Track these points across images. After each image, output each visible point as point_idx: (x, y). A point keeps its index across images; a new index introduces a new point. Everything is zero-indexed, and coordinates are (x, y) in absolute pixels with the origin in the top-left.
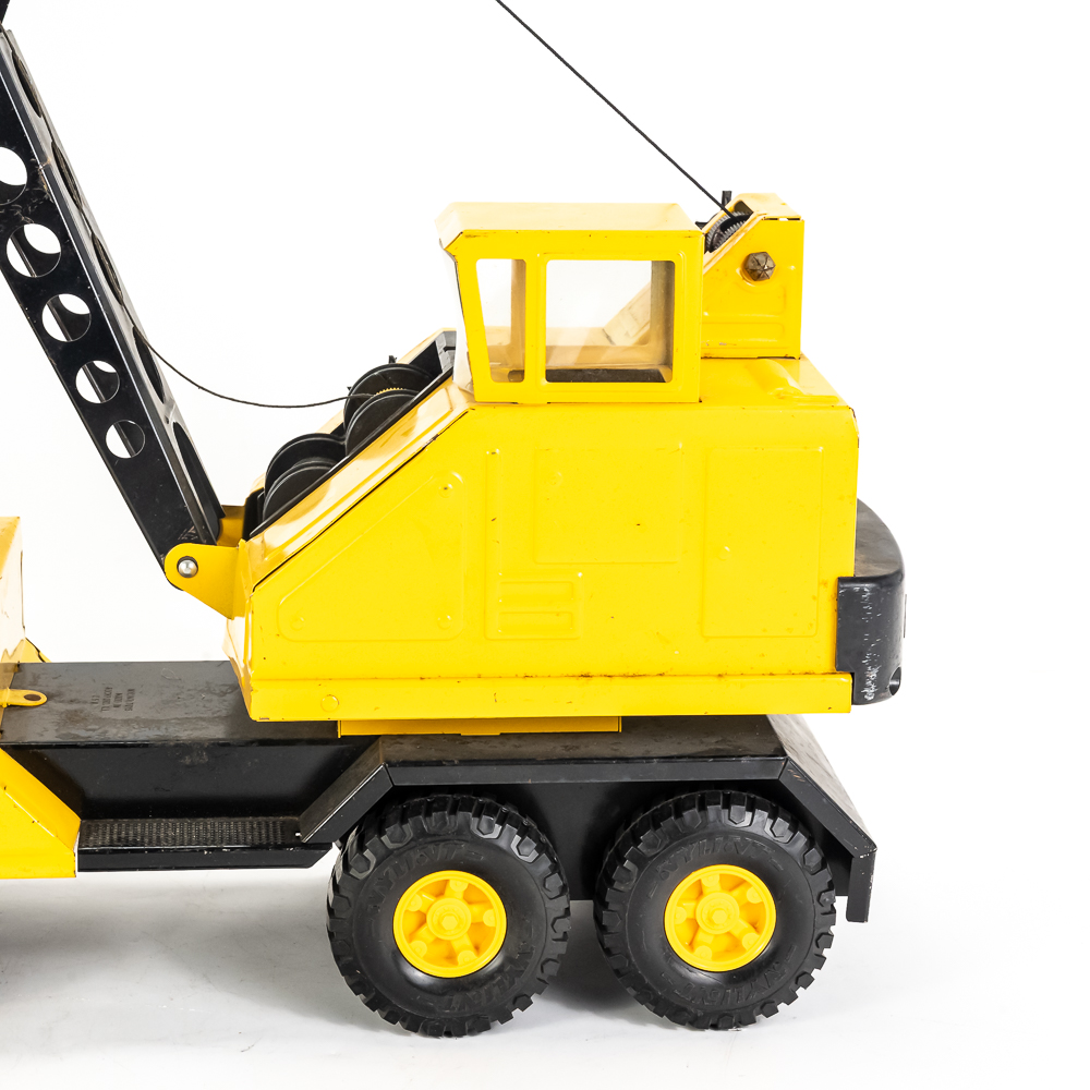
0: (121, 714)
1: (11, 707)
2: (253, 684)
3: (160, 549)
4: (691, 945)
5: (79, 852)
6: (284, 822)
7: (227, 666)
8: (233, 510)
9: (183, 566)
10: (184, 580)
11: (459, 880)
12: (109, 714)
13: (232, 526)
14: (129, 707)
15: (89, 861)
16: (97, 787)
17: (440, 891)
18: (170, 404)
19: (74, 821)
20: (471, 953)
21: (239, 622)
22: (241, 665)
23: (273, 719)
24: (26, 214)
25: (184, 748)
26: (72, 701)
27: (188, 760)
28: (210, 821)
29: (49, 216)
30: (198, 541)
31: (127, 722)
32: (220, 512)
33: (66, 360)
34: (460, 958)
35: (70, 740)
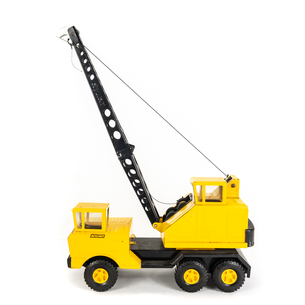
0: (146, 246)
1: (132, 244)
2: (165, 243)
3: (152, 223)
4: (225, 280)
5: (141, 265)
6: (169, 262)
7: (160, 239)
8: (161, 217)
9: (155, 225)
10: (155, 227)
11: (193, 271)
12: (145, 246)
13: (161, 219)
14: (147, 245)
15: (142, 267)
16: (143, 256)
17: (190, 272)
18: (153, 203)
19: (140, 261)
20: (194, 281)
21: (163, 233)
22: (163, 239)
23: (168, 247)
24: (135, 178)
25: (155, 251)
26: (140, 243)
27: (156, 253)
28: (159, 261)
29: (138, 179)
30: (157, 222)
31: (147, 247)
32: (160, 217)
33: (140, 198)
34: (193, 281)
35: (140, 249)
